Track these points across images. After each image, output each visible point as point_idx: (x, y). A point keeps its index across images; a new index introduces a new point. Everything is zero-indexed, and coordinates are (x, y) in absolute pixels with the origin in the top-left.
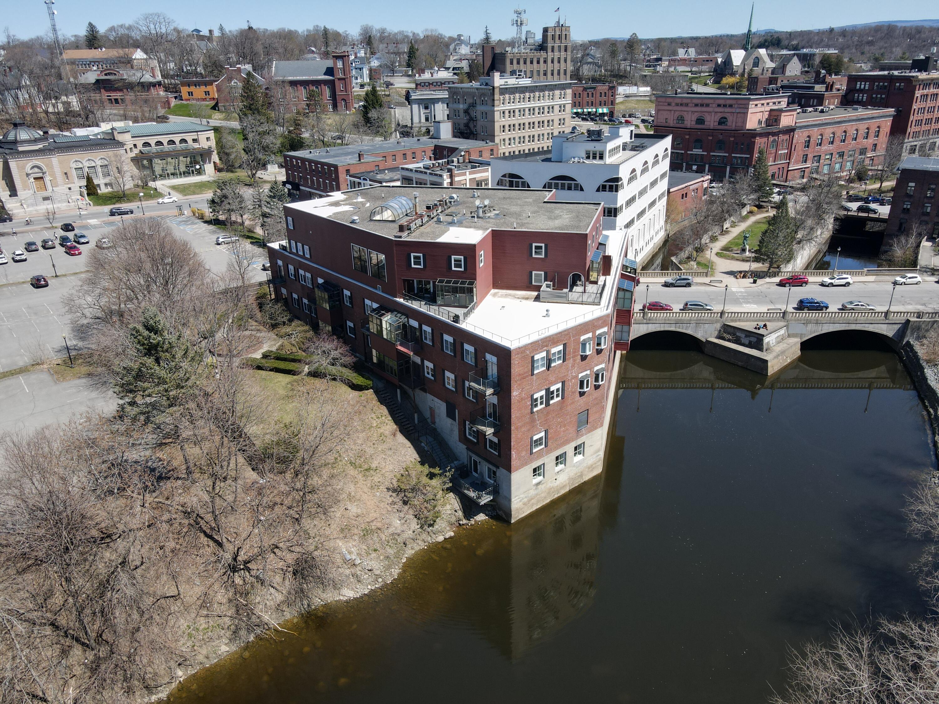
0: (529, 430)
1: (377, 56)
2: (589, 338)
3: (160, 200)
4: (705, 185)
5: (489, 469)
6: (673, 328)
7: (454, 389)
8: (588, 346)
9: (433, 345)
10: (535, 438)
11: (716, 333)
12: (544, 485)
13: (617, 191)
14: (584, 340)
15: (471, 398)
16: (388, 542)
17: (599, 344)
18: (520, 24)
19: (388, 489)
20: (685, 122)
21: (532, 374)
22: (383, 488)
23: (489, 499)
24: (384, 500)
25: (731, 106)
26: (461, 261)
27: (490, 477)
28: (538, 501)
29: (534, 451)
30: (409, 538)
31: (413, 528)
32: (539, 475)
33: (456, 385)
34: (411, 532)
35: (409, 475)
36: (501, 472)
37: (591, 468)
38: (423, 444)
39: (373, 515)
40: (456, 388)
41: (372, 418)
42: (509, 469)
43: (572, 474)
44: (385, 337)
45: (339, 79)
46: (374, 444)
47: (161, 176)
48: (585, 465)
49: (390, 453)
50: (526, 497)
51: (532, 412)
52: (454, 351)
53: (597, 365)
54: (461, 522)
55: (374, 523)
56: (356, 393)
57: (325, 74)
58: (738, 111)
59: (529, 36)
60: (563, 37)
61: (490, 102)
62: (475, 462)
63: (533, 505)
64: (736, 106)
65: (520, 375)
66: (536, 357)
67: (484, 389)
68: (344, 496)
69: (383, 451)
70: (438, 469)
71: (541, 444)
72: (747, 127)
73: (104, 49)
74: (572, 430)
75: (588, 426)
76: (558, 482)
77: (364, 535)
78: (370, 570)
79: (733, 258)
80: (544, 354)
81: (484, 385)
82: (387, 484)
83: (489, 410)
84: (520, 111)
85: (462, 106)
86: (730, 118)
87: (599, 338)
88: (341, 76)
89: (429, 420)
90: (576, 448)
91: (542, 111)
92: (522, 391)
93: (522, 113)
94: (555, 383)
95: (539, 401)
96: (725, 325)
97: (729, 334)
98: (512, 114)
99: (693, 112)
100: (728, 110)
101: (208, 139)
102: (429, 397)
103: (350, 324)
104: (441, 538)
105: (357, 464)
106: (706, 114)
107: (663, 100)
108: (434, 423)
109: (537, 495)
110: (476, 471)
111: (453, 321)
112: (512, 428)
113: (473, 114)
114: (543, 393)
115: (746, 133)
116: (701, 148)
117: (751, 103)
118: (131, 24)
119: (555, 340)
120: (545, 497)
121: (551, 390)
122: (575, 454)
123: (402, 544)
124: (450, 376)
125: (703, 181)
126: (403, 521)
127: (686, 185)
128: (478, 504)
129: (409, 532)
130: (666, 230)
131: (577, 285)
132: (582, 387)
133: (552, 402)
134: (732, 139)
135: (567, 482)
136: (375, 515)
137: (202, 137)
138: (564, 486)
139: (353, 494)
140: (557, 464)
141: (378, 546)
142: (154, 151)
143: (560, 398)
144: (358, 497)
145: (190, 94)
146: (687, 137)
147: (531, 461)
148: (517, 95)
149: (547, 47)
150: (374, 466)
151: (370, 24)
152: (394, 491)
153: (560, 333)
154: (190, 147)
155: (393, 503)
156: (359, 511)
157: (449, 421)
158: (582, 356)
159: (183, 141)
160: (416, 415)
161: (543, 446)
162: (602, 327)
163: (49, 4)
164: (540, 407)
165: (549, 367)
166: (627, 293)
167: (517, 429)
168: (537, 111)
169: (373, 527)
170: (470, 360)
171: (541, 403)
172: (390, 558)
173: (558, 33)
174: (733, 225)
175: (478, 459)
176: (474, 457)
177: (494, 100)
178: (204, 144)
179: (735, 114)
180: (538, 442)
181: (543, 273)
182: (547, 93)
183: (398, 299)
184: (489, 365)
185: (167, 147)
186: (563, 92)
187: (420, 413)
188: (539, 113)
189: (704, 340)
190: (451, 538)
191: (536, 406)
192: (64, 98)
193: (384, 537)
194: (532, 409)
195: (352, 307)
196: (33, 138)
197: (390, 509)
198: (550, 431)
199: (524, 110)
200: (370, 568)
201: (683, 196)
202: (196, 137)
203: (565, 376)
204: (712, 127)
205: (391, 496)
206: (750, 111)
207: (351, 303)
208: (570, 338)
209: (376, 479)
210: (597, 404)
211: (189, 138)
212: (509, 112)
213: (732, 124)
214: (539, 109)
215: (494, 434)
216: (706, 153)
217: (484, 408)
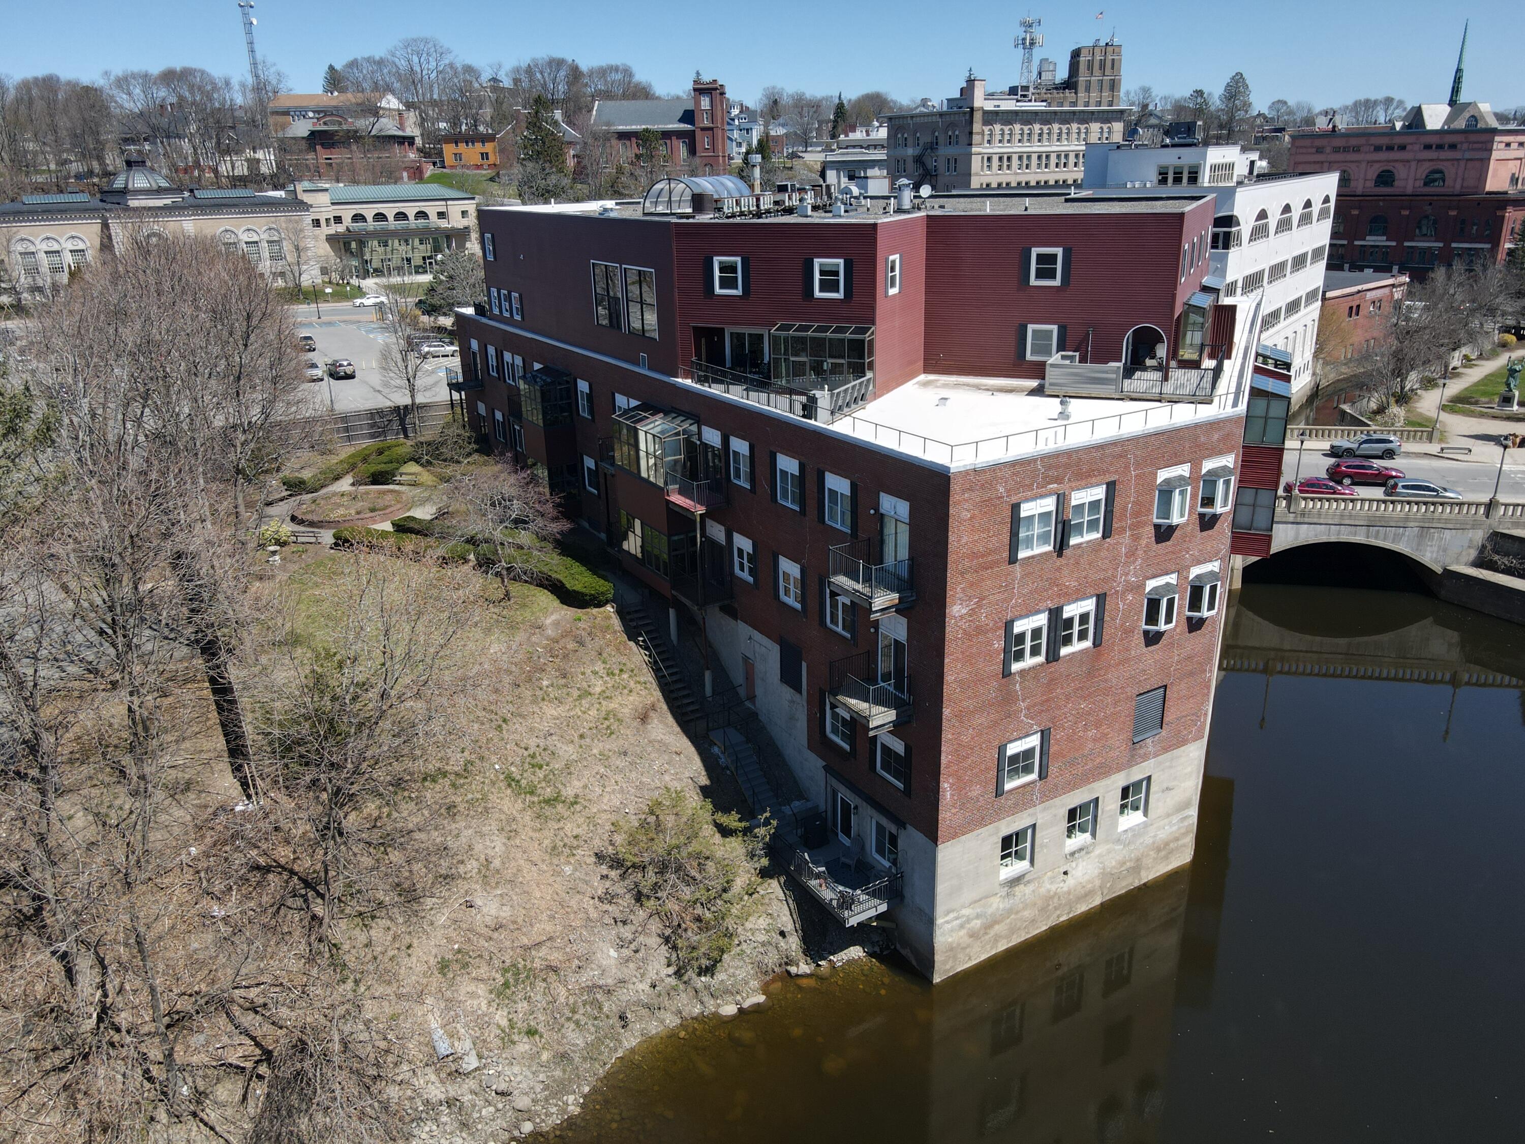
0: (996, 723)
1: (781, 120)
2: (1181, 478)
3: (358, 301)
4: (1397, 295)
5: (880, 829)
6: (1360, 537)
7: (798, 606)
8: (1176, 498)
9: (753, 490)
10: (1013, 749)
11: (1473, 554)
12: (1031, 887)
13: (1226, 246)
14: (1167, 481)
15: (839, 629)
16: (574, 1012)
17: (1208, 501)
18: (1029, 45)
19: (600, 857)
20: (1353, 184)
21: (1013, 560)
22: (585, 855)
23: (872, 913)
24: (582, 886)
25: (1453, 147)
26: (836, 273)
27: (880, 851)
28: (1013, 931)
29: (1008, 786)
30: (638, 1003)
31: (652, 975)
32: (1019, 856)
33: (803, 594)
34: (644, 986)
35: (658, 824)
36: (909, 839)
37: (1164, 849)
38: (716, 750)
39: (543, 928)
40: (803, 601)
41: (595, 673)
42: (932, 834)
43: (1111, 863)
44: (644, 474)
45: (703, 129)
46: (582, 736)
47: (376, 270)
48: (1148, 840)
49: (620, 762)
50: (978, 916)
51: (1006, 673)
52: (802, 500)
53: (1199, 562)
54: (793, 970)
55: (543, 952)
56: (569, 613)
57: (681, 120)
58: (1468, 155)
59: (1045, 67)
60: (1109, 64)
61: (963, 139)
62: (846, 807)
63: (997, 939)
64: (1465, 146)
65: (974, 555)
66: (1027, 510)
67: (867, 591)
68: (472, 866)
69: (604, 757)
70: (735, 816)
71: (1028, 770)
72: (1489, 187)
73: (336, 94)
74: (1118, 740)
75: (1164, 733)
76: (1070, 881)
77: (506, 985)
78: (502, 1094)
79: (1482, 415)
80: (1048, 504)
81: (867, 580)
82: (598, 844)
83: (884, 664)
84: (1020, 158)
85: (910, 151)
86: (1450, 171)
87: (1210, 481)
88: (706, 123)
89: (742, 692)
90: (1125, 792)
91: (1063, 160)
92: (979, 605)
93: (1025, 162)
94: (1080, 596)
95: (1028, 644)
96: (1495, 534)
97: (1507, 554)
98: (1005, 163)
99: (1371, 163)
100: (1446, 154)
101: (464, 214)
102: (743, 630)
103: (589, 463)
104: (729, 1010)
105: (524, 782)
106: (1399, 166)
107: (1307, 142)
108: (752, 698)
109: (1010, 911)
110: (847, 831)
111: (804, 416)
112: (946, 712)
113: (931, 164)
114: (1041, 620)
115: (1485, 200)
116: (1383, 235)
117: (1497, 139)
118: (383, 55)
119: (1085, 468)
120: (1033, 921)
121: (1066, 615)
122: (1123, 807)
123: (614, 1021)
124: (789, 568)
125: (1393, 286)
126: (626, 952)
127: (1359, 288)
128: (840, 923)
129: (641, 986)
130: (1314, 374)
131: (1145, 369)
132: (1152, 618)
133: (1064, 651)
134: (1453, 213)
135: (1097, 883)
136: (549, 927)
137: (455, 209)
138: (1089, 894)
139: (497, 863)
140: (1070, 831)
141: (540, 1020)
142: (371, 228)
143: (1088, 644)
144: (508, 874)
145: (458, 156)
146: (1355, 212)
147: (998, 815)
148: (1017, 127)
149: (1076, 83)
150: (569, 792)
151: (779, 86)
152: (617, 863)
153: (1100, 447)
154: (432, 225)
155: (608, 898)
156: (506, 913)
157: (787, 692)
158: (1157, 527)
159: (421, 215)
160: (708, 675)
161: (1034, 776)
162: (1221, 453)
163: (245, 8)
164: (1029, 661)
165: (1061, 546)
166: (1274, 403)
167: (959, 716)
168: (1053, 160)
169: (538, 964)
170: (839, 520)
171: (1035, 651)
172: (570, 1060)
173: (1098, 58)
174: (1468, 362)
175: (852, 800)
176: (844, 793)
177: (971, 133)
178: (456, 221)
179: (1462, 163)
180: (1022, 762)
181: (1054, 328)
182: (1075, 126)
183: (680, 380)
184: (889, 529)
185: (392, 224)
186: (1105, 127)
187: (721, 674)
188: (1057, 165)
189: (1439, 570)
190: (757, 1009)
191: (1019, 656)
192: (249, 153)
193: (563, 992)
194: (1006, 664)
195: (593, 420)
196: (155, 186)
197: (594, 915)
198: (1057, 735)
199: (1029, 158)
200: (503, 1087)
201: (1354, 311)
202: (443, 209)
203: (1105, 580)
204: (1409, 190)
205: (604, 877)
206: (1495, 155)
207: (591, 412)
208: (1127, 467)
209: (570, 828)
210: (1191, 674)
211: (432, 209)
212: (1001, 159)
213: (1454, 182)
214: (1059, 157)
215: (898, 728)
216: (1394, 244)
217: (871, 655)
